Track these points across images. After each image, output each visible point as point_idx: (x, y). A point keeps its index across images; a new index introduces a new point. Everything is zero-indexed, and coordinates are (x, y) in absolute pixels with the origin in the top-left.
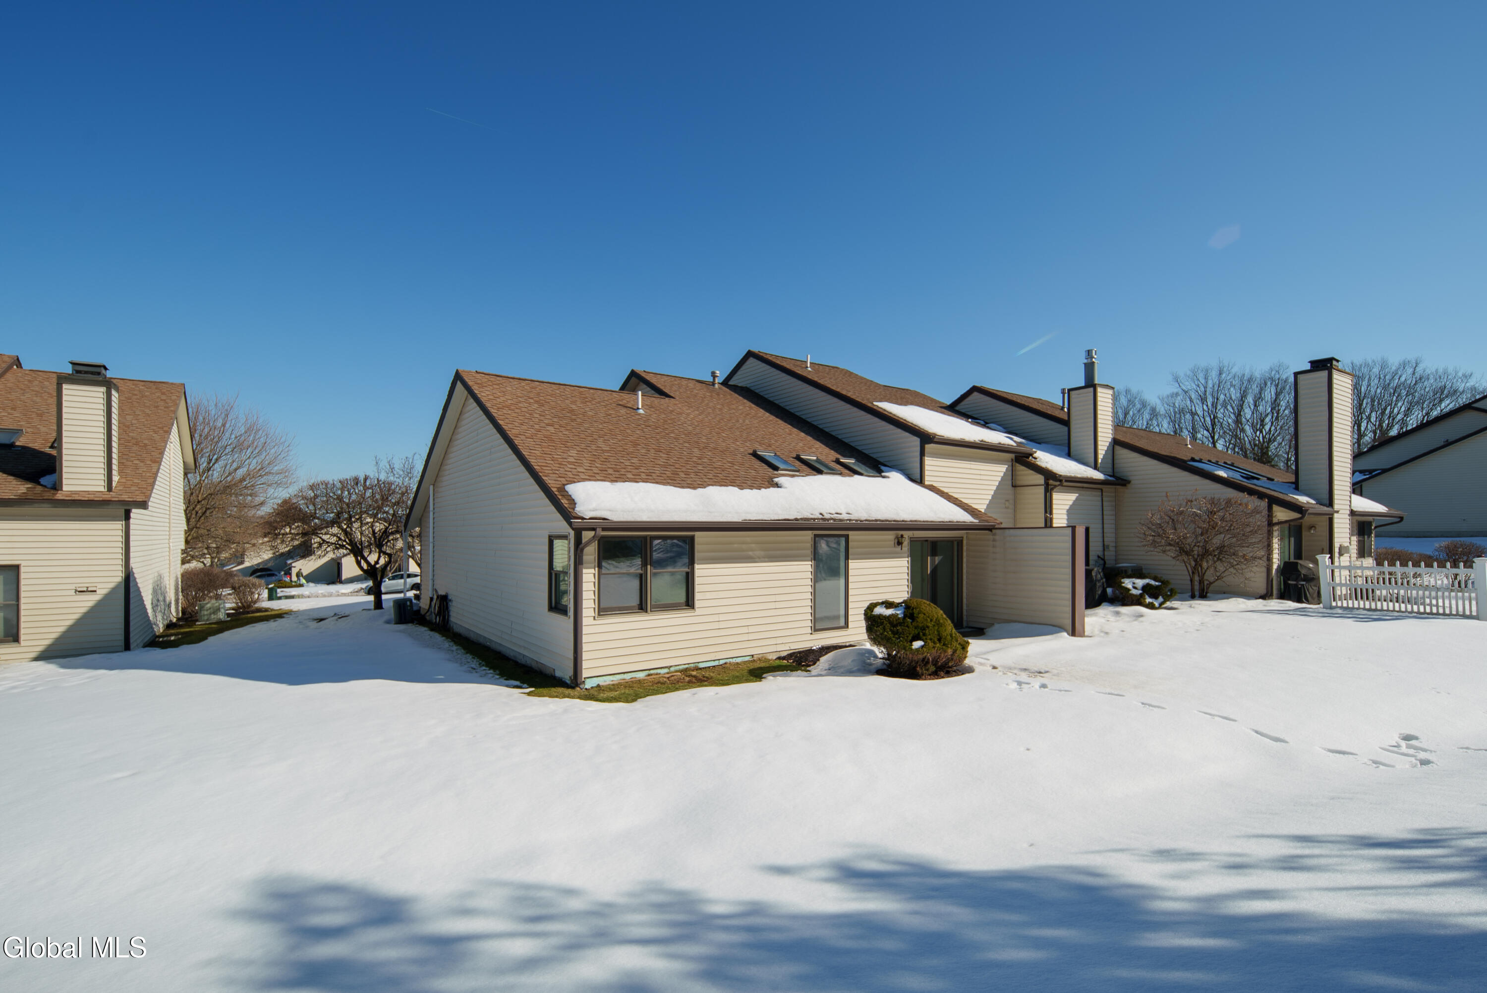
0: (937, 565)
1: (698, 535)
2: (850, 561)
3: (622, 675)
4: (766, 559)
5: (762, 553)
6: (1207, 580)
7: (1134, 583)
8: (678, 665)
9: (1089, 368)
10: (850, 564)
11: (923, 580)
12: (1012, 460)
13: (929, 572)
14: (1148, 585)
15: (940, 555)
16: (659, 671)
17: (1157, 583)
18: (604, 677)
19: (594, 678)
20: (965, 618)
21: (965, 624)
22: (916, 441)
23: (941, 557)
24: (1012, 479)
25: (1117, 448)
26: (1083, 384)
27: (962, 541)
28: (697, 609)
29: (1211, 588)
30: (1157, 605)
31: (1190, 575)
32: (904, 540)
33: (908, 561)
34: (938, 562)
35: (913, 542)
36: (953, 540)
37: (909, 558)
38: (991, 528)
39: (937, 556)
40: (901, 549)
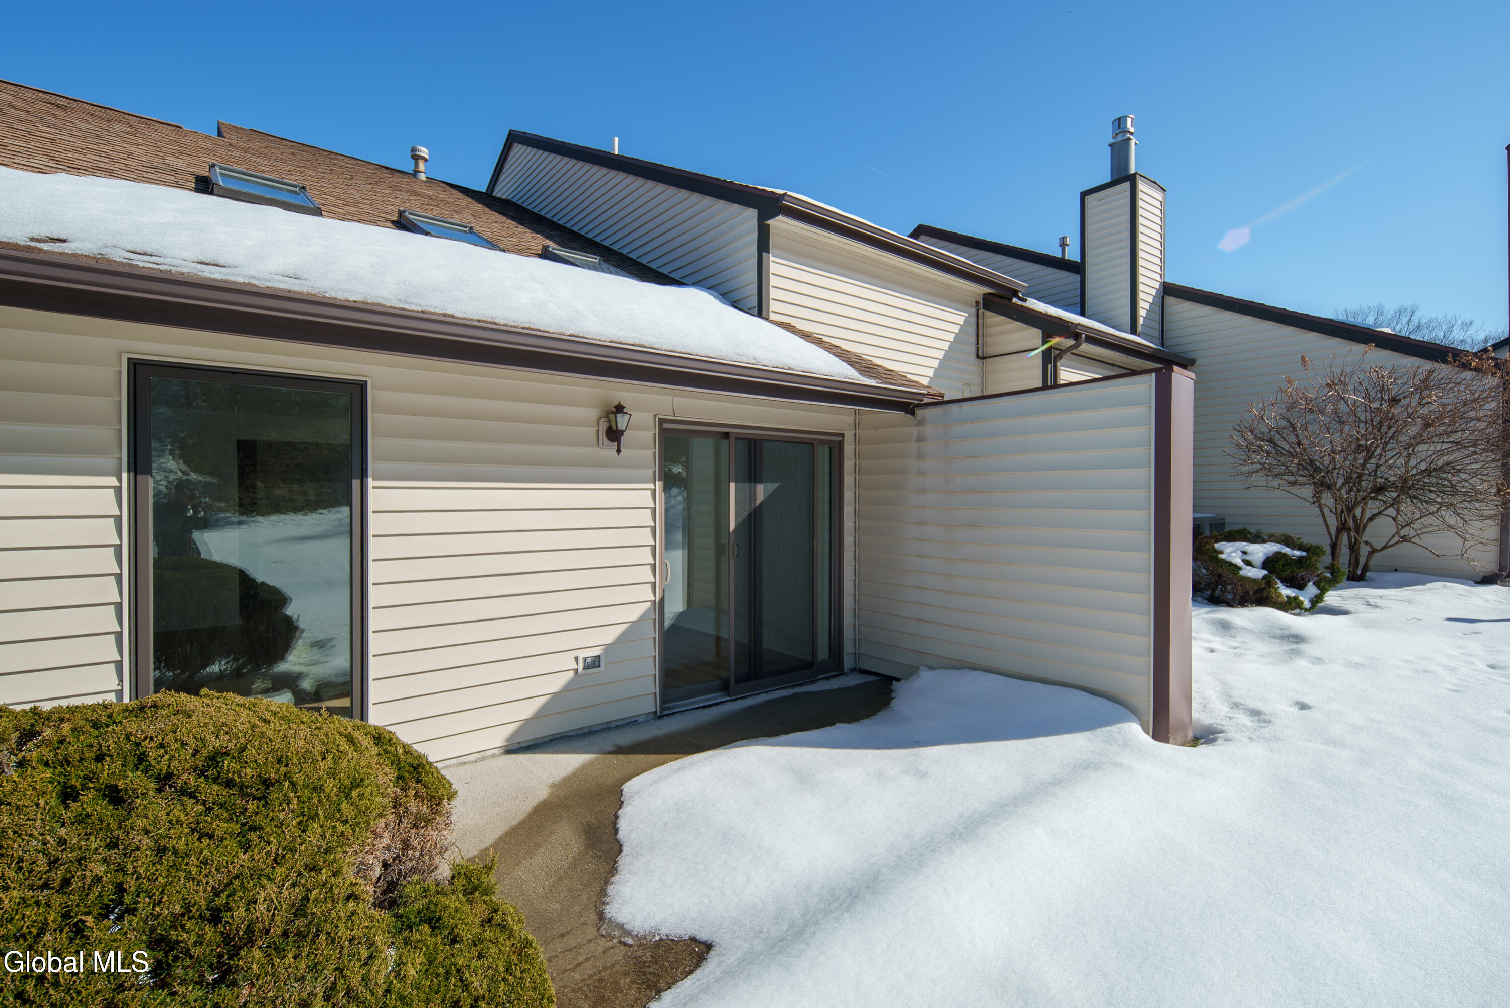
0: (761, 504)
2: (371, 482)
6: (1366, 543)
7: (1244, 553)
9: (1120, 150)
10: (372, 494)
11: (720, 549)
12: (977, 302)
13: (732, 527)
14: (1278, 555)
15: (771, 480)
17: (1297, 553)
20: (848, 647)
21: (848, 663)
22: (740, 214)
23: (773, 486)
24: (978, 343)
25: (1170, 301)
26: (1108, 179)
27: (841, 444)
29: (1375, 560)
30: (1307, 604)
31: (1330, 535)
32: (631, 415)
33: (654, 492)
34: (762, 499)
35: (666, 426)
36: (816, 439)
37: (657, 483)
38: (911, 403)
39: (761, 482)
40: (619, 451)
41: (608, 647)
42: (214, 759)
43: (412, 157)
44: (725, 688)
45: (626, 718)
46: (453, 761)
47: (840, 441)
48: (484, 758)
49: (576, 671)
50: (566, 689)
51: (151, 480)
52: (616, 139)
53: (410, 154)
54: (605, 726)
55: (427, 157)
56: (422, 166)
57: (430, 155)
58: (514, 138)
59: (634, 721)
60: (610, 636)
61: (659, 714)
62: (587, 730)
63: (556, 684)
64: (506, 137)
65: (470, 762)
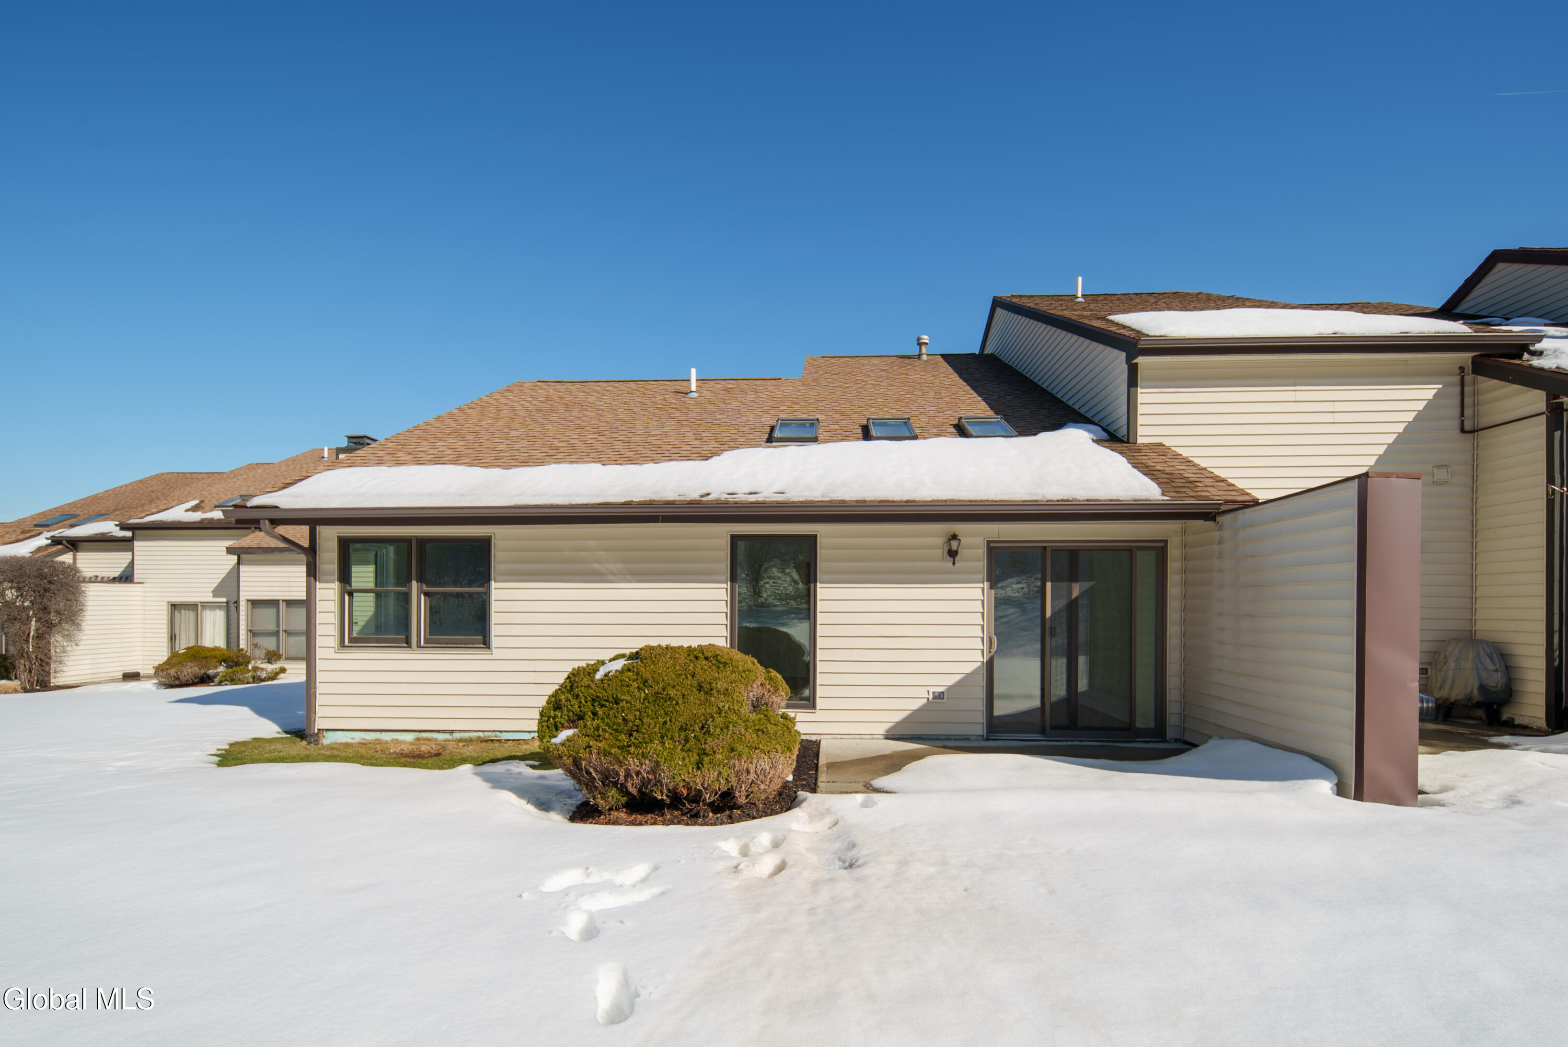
0: (1076, 598)
1: (499, 534)
2: (818, 585)
3: (379, 733)
4: (629, 577)
5: (619, 566)
8: (469, 731)
10: (819, 591)
12: (1462, 369)
13: (1049, 614)
16: (435, 735)
18: (353, 733)
19: (339, 733)
20: (1173, 720)
21: (1171, 733)
22: (1119, 358)
23: (1089, 584)
24: (1462, 415)
27: (1166, 548)
28: (494, 649)
32: (960, 540)
33: (983, 589)
34: (1078, 594)
35: (992, 545)
36: (1134, 546)
37: (986, 583)
38: (1212, 513)
39: (1076, 581)
40: (954, 564)
41: (951, 688)
42: (717, 656)
43: (918, 344)
44: (1043, 732)
45: (962, 735)
46: (857, 736)
47: (1163, 547)
48: (873, 739)
49: (928, 699)
50: (921, 709)
51: (737, 585)
52: (1080, 279)
53: (916, 342)
54: (947, 737)
55: (927, 342)
56: (924, 350)
57: (929, 340)
58: (997, 303)
59: (968, 739)
60: (951, 680)
61: (985, 737)
62: (935, 737)
63: (916, 705)
64: (991, 302)
65: (865, 739)
